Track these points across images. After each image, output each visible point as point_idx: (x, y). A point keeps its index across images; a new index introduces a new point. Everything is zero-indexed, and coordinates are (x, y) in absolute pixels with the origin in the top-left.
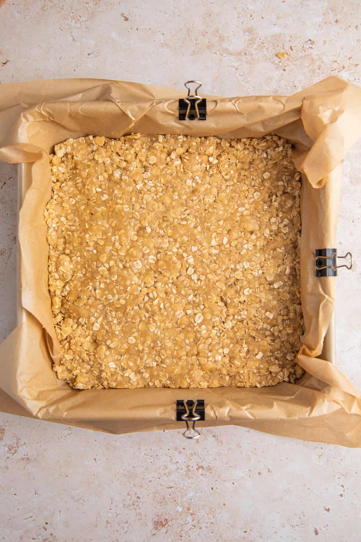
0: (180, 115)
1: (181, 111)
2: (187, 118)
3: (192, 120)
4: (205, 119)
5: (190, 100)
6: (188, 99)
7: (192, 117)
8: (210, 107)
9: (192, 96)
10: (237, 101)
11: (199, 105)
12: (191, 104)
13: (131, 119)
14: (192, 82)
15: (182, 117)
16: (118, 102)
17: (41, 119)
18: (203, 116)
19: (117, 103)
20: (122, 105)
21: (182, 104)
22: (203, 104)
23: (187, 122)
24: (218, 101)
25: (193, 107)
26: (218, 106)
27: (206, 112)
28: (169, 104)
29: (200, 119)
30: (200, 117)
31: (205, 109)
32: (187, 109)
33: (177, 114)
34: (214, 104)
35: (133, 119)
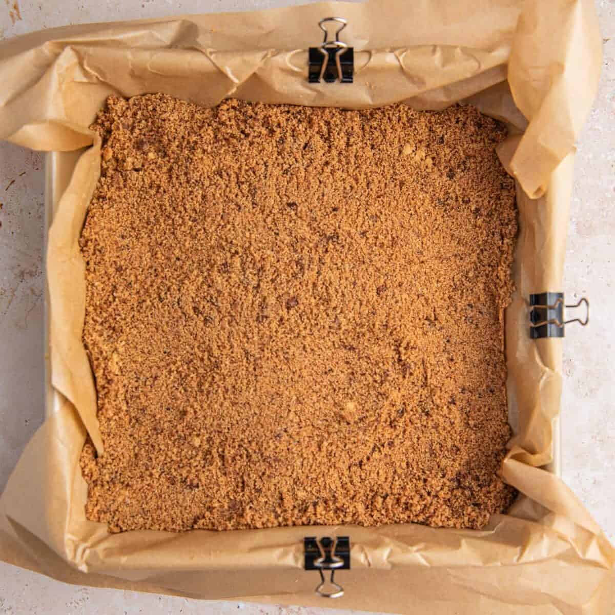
0: (311, 73)
1: (313, 67)
2: (322, 80)
3: (330, 82)
4: (351, 82)
5: (328, 50)
6: (323, 47)
7: (330, 77)
8: (359, 62)
9: (332, 43)
10: (403, 52)
11: (342, 57)
12: (329, 54)
13: (232, 82)
14: (331, 19)
15: (313, 77)
16: (211, 53)
17: (85, 80)
18: (348, 76)
19: (208, 55)
20: (216, 57)
21: (314, 55)
22: (349, 55)
23: (322, 85)
24: (373, 52)
25: (332, 60)
26: (372, 60)
27: (352, 69)
28: (294, 56)
29: (343, 82)
30: (344, 77)
31: (352, 65)
32: (321, 66)
33: (306, 73)
34: (366, 56)
35: (236, 81)
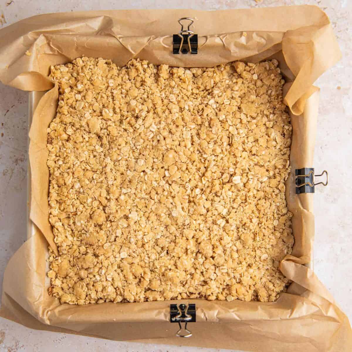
0: (174, 49)
1: (175, 45)
2: (180, 52)
3: (185, 53)
4: (197, 53)
5: (183, 35)
6: (181, 34)
7: (185, 51)
8: (201, 42)
9: (185, 31)
10: (225, 37)
11: (191, 39)
12: (184, 39)
13: (131, 54)
14: (185, 18)
15: (176, 51)
16: (120, 38)
17: (51, 53)
18: (195, 50)
19: (118, 39)
20: (123, 41)
21: (176, 39)
22: (195, 38)
23: (180, 55)
24: (208, 37)
25: (186, 42)
26: (208, 41)
27: (197, 46)
28: (164, 39)
29: (192, 53)
30: (192, 51)
31: (197, 44)
32: (180, 44)
33: (171, 48)
34: (205, 39)
35: (133, 52)
